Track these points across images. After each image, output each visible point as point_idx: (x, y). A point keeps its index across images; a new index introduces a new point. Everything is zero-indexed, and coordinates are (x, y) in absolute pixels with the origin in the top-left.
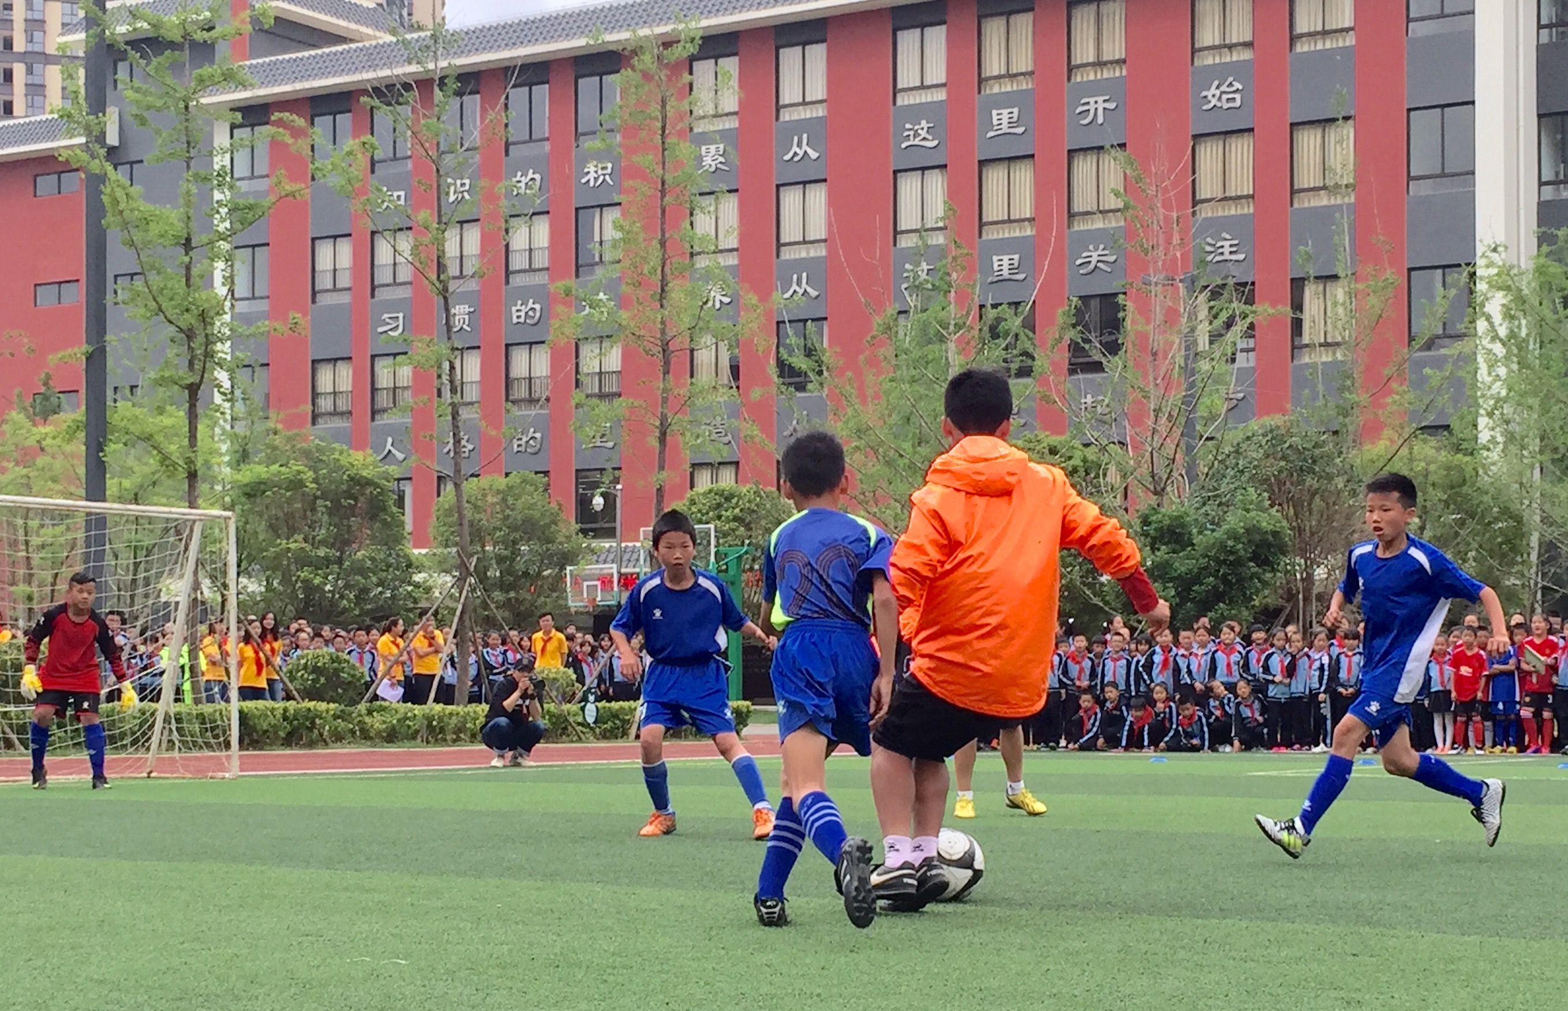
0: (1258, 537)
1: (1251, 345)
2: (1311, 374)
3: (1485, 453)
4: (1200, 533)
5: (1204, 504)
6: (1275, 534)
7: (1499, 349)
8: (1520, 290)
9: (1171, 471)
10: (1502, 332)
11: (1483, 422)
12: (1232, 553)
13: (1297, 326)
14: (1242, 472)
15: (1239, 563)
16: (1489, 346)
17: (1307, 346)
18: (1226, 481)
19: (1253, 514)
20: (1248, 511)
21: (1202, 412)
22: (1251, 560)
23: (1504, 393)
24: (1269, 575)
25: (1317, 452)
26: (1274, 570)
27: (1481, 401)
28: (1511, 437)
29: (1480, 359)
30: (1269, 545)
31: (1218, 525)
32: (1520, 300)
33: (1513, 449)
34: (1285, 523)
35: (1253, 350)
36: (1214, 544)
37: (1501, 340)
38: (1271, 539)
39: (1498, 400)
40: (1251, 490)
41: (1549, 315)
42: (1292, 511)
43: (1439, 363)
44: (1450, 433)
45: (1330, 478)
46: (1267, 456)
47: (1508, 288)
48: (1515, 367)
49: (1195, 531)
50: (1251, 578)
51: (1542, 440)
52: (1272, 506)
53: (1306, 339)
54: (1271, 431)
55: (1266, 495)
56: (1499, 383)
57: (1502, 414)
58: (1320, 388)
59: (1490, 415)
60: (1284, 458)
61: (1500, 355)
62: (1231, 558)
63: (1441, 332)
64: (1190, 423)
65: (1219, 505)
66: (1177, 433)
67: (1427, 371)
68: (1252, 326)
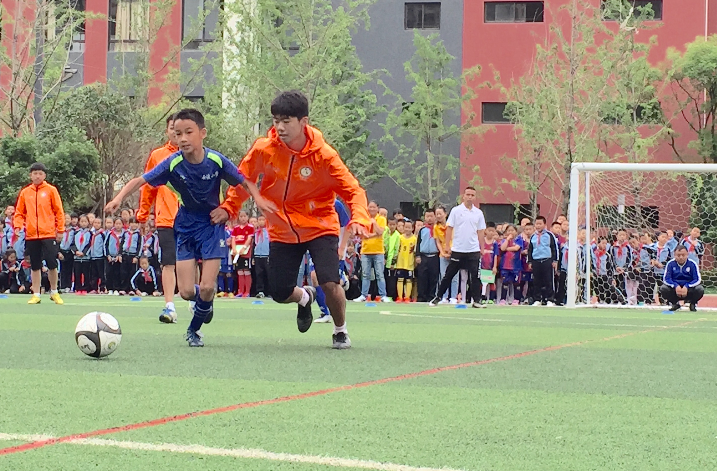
0: (77, 159)
1: (83, 39)
2: (118, 58)
3: (224, 114)
4: (41, 154)
5: (45, 137)
6: (89, 157)
7: (234, 49)
8: (249, 14)
9: (25, 114)
10: (238, 38)
11: (225, 95)
12: (61, 168)
13: (112, 27)
14: (69, 117)
15: (66, 174)
16: (229, 47)
17: (117, 41)
18: (59, 122)
19: (76, 144)
20: (72, 141)
21: (46, 77)
22: (73, 173)
23: (238, 77)
24: (84, 183)
25: (118, 106)
26: (88, 180)
27: (224, 82)
28: (240, 105)
29: (224, 56)
30: (85, 164)
31: (54, 150)
32: (248, 19)
33: (243, 112)
34: (96, 151)
35: (84, 42)
36: (49, 162)
37: (236, 44)
38: (86, 160)
39: (234, 82)
40: (75, 128)
41: (266, 31)
42: (101, 144)
43: (197, 57)
44: (203, 101)
45: (126, 123)
46: (86, 107)
47: (242, 12)
48: (245, 62)
49: (37, 153)
50: (73, 185)
51: (261, 107)
52: (88, 140)
53: (117, 38)
54: (90, 92)
55: (84, 132)
56: (235, 72)
57: (236, 91)
58: (123, 67)
59: (228, 91)
60: (98, 109)
61: (235, 53)
62: (61, 172)
63: (201, 37)
64: (37, 84)
65: (54, 138)
66: (28, 90)
67: (190, 60)
68: (83, 25)
